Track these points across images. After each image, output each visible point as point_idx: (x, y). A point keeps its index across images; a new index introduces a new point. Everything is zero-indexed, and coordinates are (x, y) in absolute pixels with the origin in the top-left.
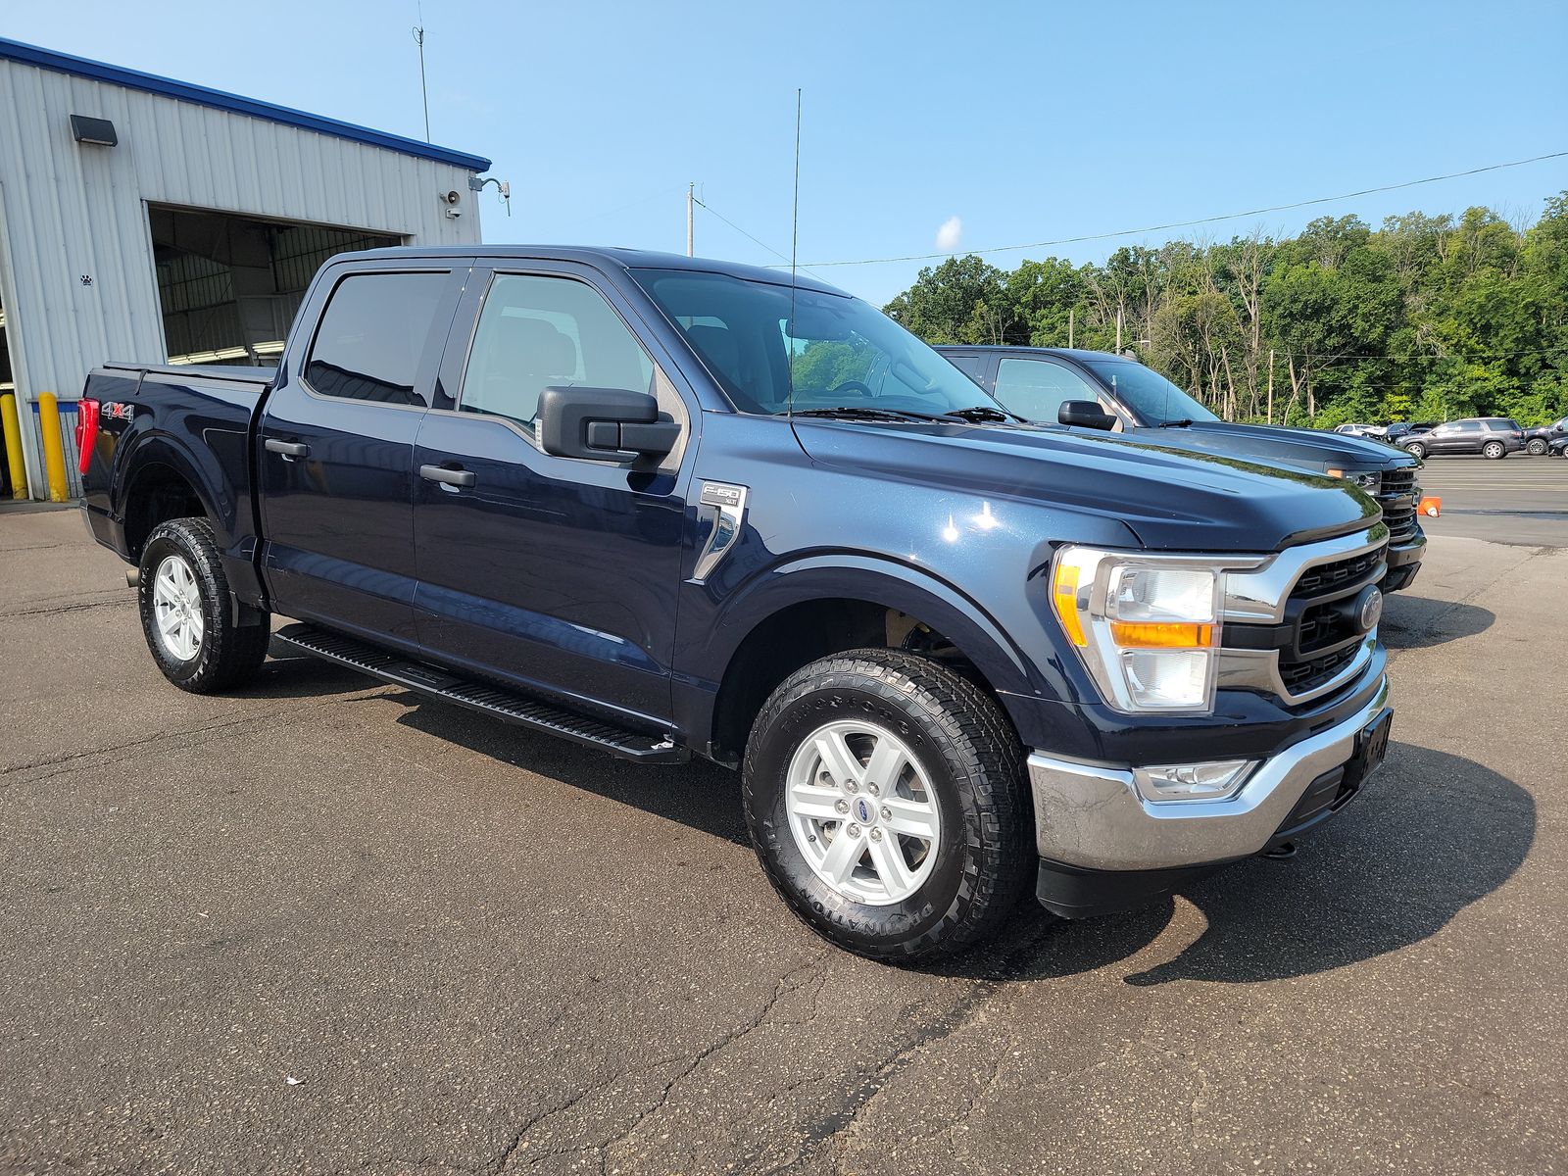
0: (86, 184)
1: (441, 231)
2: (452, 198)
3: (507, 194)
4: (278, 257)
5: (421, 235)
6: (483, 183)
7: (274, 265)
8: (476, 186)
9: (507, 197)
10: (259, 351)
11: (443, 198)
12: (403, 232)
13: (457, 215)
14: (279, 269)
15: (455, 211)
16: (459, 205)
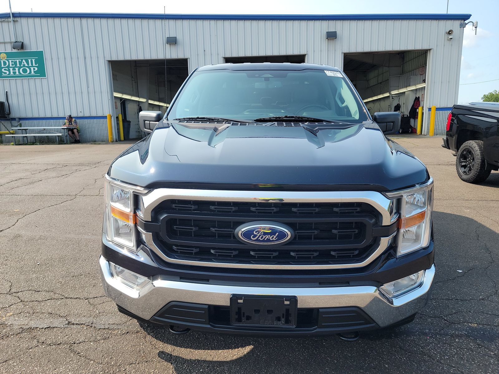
0: (328, 51)
1: (444, 45)
2: (450, 32)
3: (476, 26)
4: (404, 62)
5: (435, 49)
6: (466, 24)
7: (403, 65)
8: (463, 26)
9: (476, 27)
10: (392, 94)
11: (447, 33)
12: (428, 48)
13: (451, 39)
14: (404, 65)
15: (450, 37)
16: (452, 35)
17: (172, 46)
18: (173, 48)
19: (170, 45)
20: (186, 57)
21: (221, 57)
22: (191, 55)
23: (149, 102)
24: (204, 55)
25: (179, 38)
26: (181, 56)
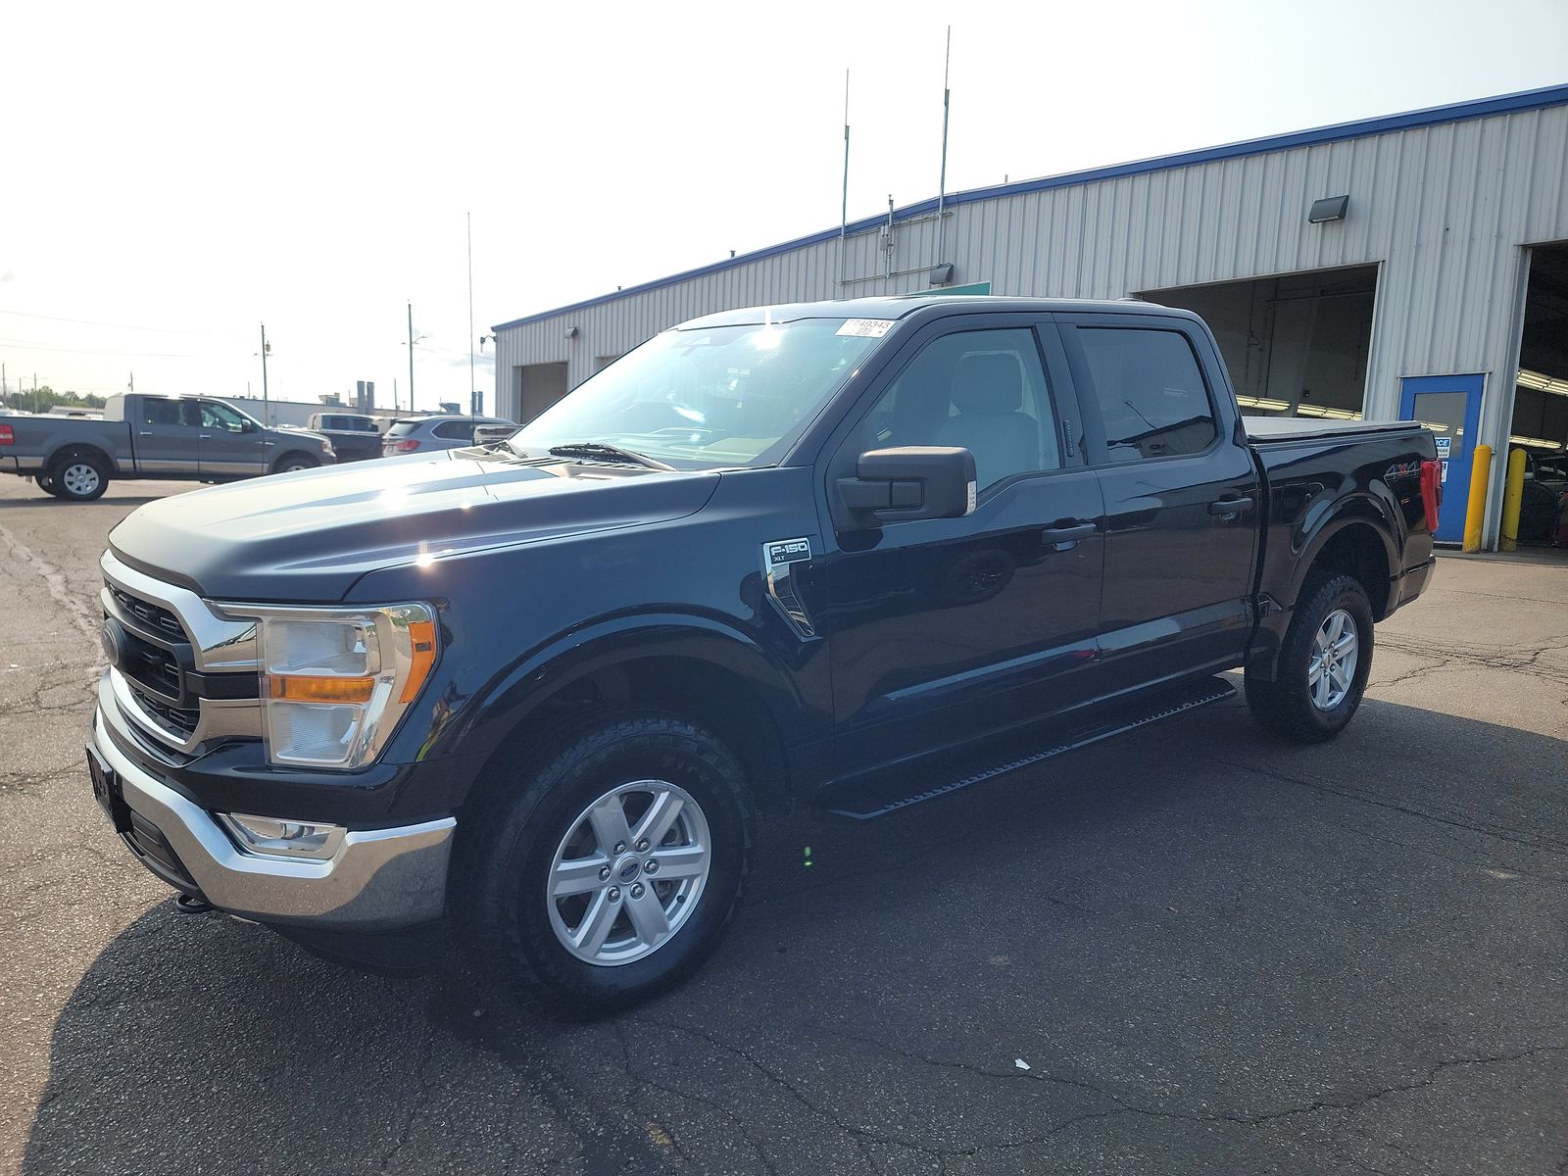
17: (1329, 227)
18: (1334, 233)
19: (1324, 226)
20: (1372, 259)
21: (1511, 244)
22: (1392, 250)
23: (1240, 403)
24: (1445, 243)
25: (1360, 196)
26: (1355, 257)
